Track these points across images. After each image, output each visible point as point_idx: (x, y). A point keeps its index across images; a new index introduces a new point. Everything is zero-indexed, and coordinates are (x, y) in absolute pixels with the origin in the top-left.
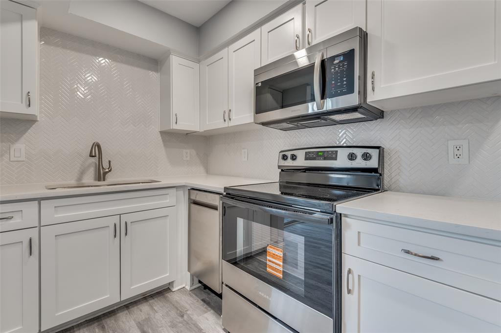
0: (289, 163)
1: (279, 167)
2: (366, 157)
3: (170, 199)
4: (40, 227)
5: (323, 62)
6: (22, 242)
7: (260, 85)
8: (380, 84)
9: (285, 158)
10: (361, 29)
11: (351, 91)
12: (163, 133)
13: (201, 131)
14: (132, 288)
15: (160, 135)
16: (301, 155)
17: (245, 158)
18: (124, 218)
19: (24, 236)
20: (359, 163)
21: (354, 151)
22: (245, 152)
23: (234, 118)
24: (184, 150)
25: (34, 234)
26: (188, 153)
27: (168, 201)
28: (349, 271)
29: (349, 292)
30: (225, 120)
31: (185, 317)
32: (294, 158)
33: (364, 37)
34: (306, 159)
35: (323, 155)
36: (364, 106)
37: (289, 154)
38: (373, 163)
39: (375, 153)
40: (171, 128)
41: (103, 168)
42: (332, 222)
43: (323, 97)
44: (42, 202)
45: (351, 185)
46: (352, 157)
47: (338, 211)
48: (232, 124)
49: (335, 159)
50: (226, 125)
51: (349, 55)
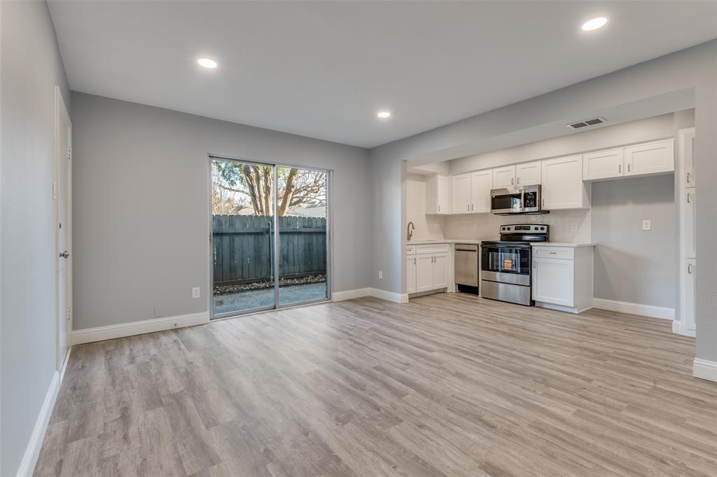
0: (506, 231)
1: (501, 233)
2: (542, 229)
4: (416, 254)
5: (525, 194)
7: (494, 197)
8: (546, 204)
9: (504, 229)
10: (539, 185)
11: (536, 206)
12: (426, 215)
16: (513, 228)
20: (539, 231)
21: (538, 226)
23: (475, 210)
27: (442, 249)
29: (534, 267)
30: (469, 210)
32: (509, 229)
33: (540, 187)
34: (515, 229)
35: (524, 228)
36: (541, 211)
37: (506, 227)
38: (545, 231)
39: (545, 227)
40: (437, 213)
41: (410, 234)
42: (529, 249)
43: (525, 207)
45: (537, 239)
46: (536, 229)
47: (531, 246)
48: (473, 212)
49: (529, 229)
50: (469, 212)
51: (535, 194)
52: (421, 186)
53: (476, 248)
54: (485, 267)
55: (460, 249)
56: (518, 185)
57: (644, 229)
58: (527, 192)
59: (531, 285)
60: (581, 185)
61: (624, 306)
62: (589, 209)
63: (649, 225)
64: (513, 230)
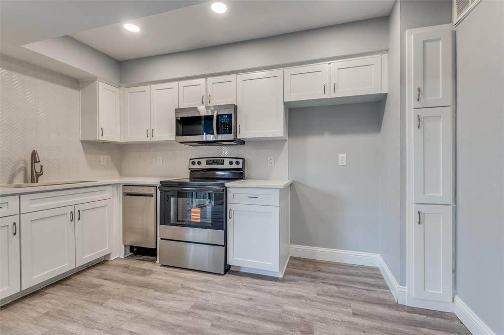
0: (197, 166)
1: (189, 169)
2: (237, 163)
3: (108, 193)
4: (20, 214)
5: (218, 116)
6: (8, 226)
7: (179, 119)
8: (242, 131)
9: (193, 163)
10: (234, 105)
11: (230, 133)
12: (82, 142)
13: (121, 142)
14: (83, 258)
15: (81, 144)
16: (204, 162)
17: (160, 163)
18: (77, 208)
19: (10, 221)
20: (234, 166)
21: (232, 160)
22: (160, 159)
23: (156, 135)
24: (101, 156)
25: (16, 219)
26: (104, 159)
27: (107, 195)
28: (230, 210)
29: (230, 218)
30: (148, 136)
31: (130, 268)
32: (199, 163)
33: (236, 108)
34: (207, 164)
35: (217, 162)
36: (236, 140)
37: (196, 161)
38: (240, 166)
39: (241, 161)
40: (98, 139)
41: (35, 171)
42: (223, 191)
43: (218, 133)
44: (21, 196)
45: (231, 177)
46: (231, 163)
47: (226, 186)
48: (153, 139)
49: (223, 164)
50: (149, 140)
51: (230, 116)
52: (75, 95)
53: (152, 191)
54: (165, 220)
55: (130, 193)
56: (209, 105)
57: (339, 164)
58: (221, 113)
59: (225, 245)
60: (282, 108)
61: (321, 253)
62: (287, 140)
63: (345, 159)
64: (204, 165)
